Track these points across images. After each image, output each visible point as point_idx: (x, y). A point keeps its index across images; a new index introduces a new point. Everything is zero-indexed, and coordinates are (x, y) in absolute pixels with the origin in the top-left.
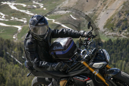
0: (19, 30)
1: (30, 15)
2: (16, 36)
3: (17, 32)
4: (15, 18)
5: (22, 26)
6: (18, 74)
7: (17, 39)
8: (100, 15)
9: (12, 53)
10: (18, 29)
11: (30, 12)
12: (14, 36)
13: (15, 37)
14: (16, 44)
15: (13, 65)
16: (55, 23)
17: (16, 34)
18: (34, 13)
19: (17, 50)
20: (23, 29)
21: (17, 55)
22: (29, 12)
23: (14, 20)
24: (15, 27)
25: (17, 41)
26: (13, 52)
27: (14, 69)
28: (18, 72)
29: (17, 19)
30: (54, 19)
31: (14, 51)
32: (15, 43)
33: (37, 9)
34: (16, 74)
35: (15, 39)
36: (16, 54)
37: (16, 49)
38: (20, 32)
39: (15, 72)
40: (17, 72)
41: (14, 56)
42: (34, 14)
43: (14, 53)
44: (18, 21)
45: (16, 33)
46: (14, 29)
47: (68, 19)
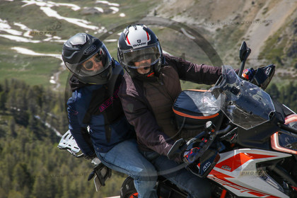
1: (88, 29)
2: (57, 79)
3: (60, 69)
4: (55, 37)
6: (60, 166)
7: (59, 85)
8: (250, 29)
9: (48, 117)
11: (90, 23)
12: (52, 78)
13: (54, 79)
14: (57, 96)
15: (51, 144)
17: (57, 74)
18: (97, 26)
19: (58, 111)
21: (58, 122)
22: (86, 22)
23: (52, 41)
25: (59, 89)
26: (50, 115)
27: (53, 153)
28: (62, 161)
29: (59, 38)
31: (53, 113)
32: (55, 95)
33: (105, 16)
34: (56, 165)
35: (55, 85)
36: (58, 120)
37: (56, 108)
39: (55, 160)
40: (59, 161)
41: (52, 124)
42: (97, 28)
43: (53, 118)
45: (58, 71)
46: (52, 62)
47: (176, 39)
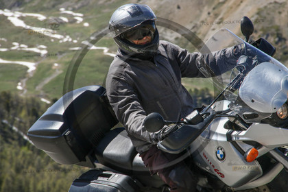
0: (29, 71)
2: (24, 85)
3: (27, 75)
4: (22, 46)
5: (37, 63)
6: (27, 168)
7: (25, 91)
9: (15, 122)
10: (27, 68)
12: (19, 84)
13: (21, 86)
14: (24, 102)
15: (18, 147)
16: (108, 56)
17: (24, 81)
18: (62, 34)
19: (25, 116)
20: (39, 68)
21: (25, 126)
23: (19, 49)
24: (22, 65)
25: (26, 95)
26: (18, 119)
27: (20, 157)
28: (29, 163)
30: (107, 47)
31: (20, 118)
32: (22, 100)
33: (69, 26)
34: (23, 167)
35: (22, 91)
36: (25, 124)
37: (23, 113)
38: (31, 75)
39: (22, 162)
40: (26, 163)
41: (19, 128)
42: (62, 37)
43: (20, 122)
44: (29, 52)
45: (24, 77)
46: (19, 69)
